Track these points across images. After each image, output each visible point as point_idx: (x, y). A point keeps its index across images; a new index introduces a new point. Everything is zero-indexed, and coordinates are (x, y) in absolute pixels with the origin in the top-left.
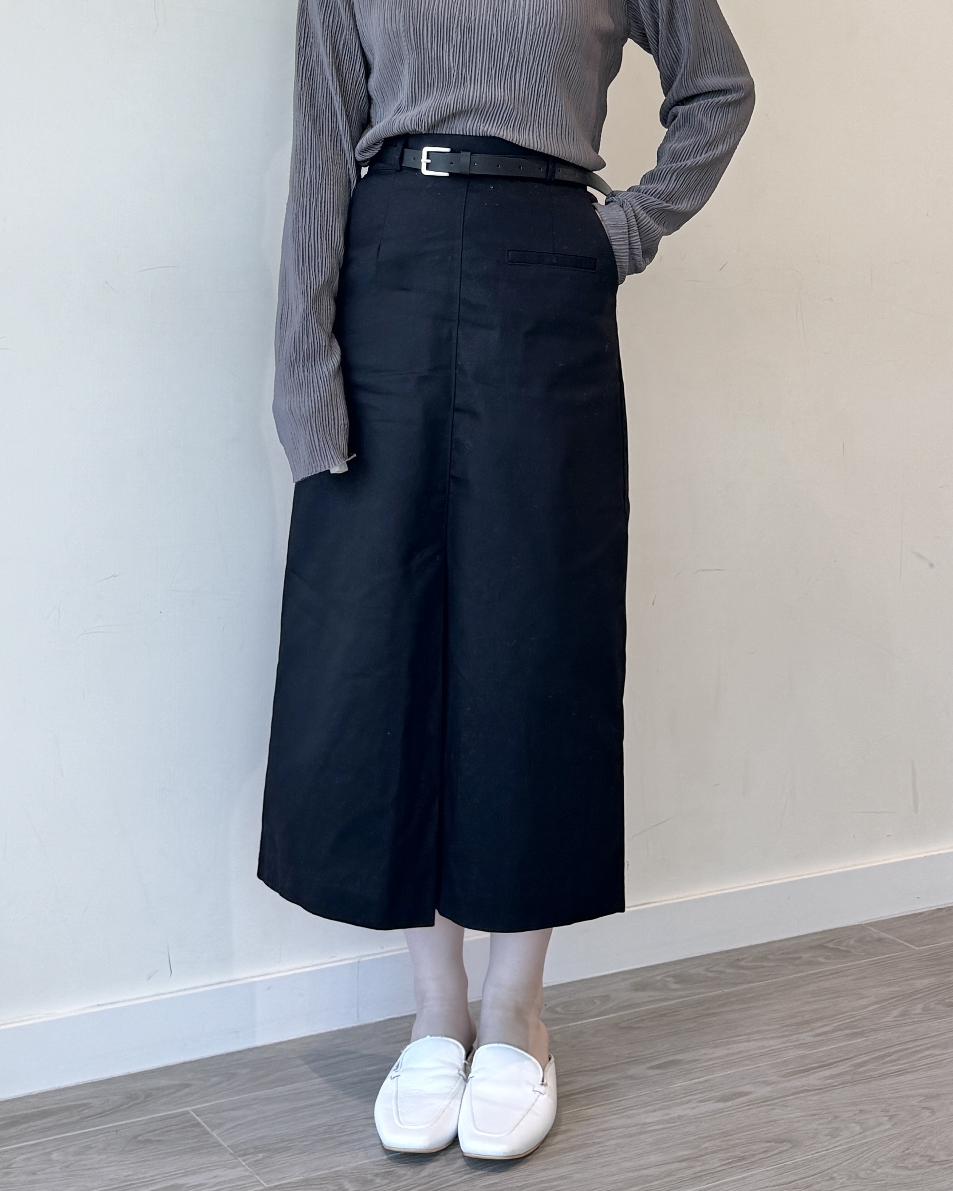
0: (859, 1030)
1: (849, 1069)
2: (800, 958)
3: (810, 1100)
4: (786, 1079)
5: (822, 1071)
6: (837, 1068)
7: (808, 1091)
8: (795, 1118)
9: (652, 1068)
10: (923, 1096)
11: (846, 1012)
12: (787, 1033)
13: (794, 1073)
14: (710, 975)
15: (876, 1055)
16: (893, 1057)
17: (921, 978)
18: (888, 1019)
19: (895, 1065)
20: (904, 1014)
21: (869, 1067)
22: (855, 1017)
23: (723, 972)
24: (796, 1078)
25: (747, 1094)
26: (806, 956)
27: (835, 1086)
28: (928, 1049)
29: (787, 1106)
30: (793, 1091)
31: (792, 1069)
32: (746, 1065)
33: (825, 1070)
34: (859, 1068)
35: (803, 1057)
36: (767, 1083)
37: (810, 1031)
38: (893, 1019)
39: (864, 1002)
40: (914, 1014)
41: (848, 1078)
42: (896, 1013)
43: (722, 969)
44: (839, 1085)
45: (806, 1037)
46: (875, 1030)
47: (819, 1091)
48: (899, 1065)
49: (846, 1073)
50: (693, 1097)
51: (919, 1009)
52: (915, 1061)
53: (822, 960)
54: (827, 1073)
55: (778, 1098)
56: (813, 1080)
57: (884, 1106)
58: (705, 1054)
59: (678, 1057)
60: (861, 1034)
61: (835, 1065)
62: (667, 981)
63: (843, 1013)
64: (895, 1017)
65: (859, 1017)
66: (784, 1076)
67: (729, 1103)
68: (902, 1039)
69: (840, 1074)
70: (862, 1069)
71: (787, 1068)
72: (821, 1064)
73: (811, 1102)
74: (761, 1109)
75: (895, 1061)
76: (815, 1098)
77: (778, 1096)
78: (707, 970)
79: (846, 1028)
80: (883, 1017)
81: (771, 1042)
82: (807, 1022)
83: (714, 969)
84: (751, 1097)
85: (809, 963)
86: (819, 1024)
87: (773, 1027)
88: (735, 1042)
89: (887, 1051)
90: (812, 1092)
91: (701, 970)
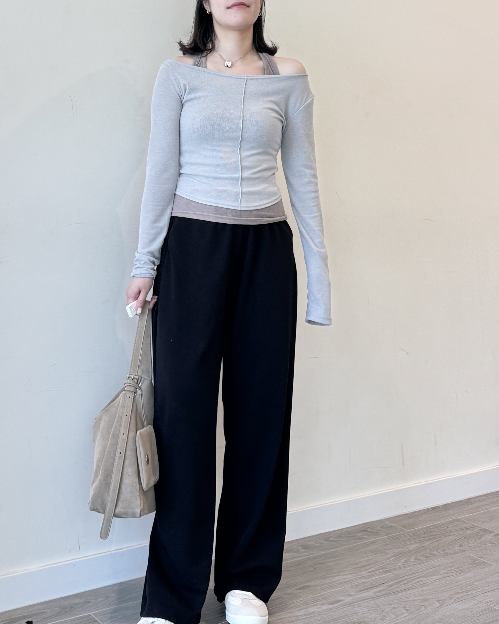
0: (388, 569)
1: (385, 588)
2: (356, 536)
3: (370, 603)
4: (358, 593)
5: (374, 589)
6: (380, 588)
7: (369, 599)
8: (364, 612)
9: (297, 589)
10: (420, 600)
11: (380, 561)
12: (356, 572)
13: (361, 591)
14: (317, 545)
15: (396, 581)
16: (405, 582)
17: (412, 544)
18: (399, 564)
19: (406, 586)
20: (406, 562)
21: (395, 586)
22: (385, 563)
23: (322, 543)
24: (362, 593)
25: (342, 601)
26: (359, 535)
27: (381, 596)
28: (419, 578)
29: (360, 606)
30: (362, 599)
31: (360, 588)
32: (340, 587)
33: (375, 588)
34: (390, 587)
35: (365, 583)
36: (350, 595)
37: (365, 570)
38: (402, 564)
39: (388, 556)
40: (411, 562)
41: (386, 592)
42: (403, 561)
43: (322, 542)
44: (382, 596)
45: (364, 573)
46: (394, 569)
47: (373, 599)
48: (407, 585)
49: (385, 590)
50: (318, 603)
51: (412, 559)
52: (415, 583)
53: (366, 537)
54: (376, 590)
55: (355, 603)
56: (370, 593)
57: (403, 605)
58: (320, 582)
59: (308, 584)
60: (389, 571)
61: (379, 586)
62: (298, 548)
63: (379, 562)
64: (403, 563)
65: (386, 563)
66: (356, 592)
67: (335, 605)
68: (407, 573)
69: (382, 590)
70: (391, 588)
71: (358, 588)
72: (373, 586)
73: (370, 604)
74: (349, 608)
75: (405, 584)
76: (373, 602)
77: (355, 602)
78: (315, 542)
79: (382, 569)
80: (397, 563)
81: (349, 576)
82: (363, 566)
83: (319, 542)
84: (344, 602)
85: (361, 538)
86: (369, 567)
87: (348, 569)
88: (333, 576)
89: (401, 579)
90: (371, 599)
91: (313, 543)
